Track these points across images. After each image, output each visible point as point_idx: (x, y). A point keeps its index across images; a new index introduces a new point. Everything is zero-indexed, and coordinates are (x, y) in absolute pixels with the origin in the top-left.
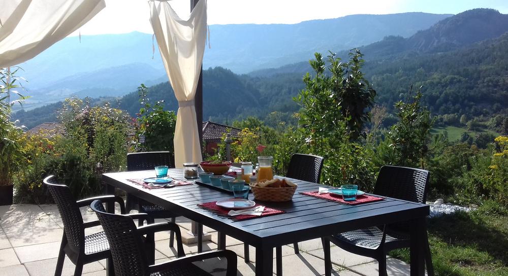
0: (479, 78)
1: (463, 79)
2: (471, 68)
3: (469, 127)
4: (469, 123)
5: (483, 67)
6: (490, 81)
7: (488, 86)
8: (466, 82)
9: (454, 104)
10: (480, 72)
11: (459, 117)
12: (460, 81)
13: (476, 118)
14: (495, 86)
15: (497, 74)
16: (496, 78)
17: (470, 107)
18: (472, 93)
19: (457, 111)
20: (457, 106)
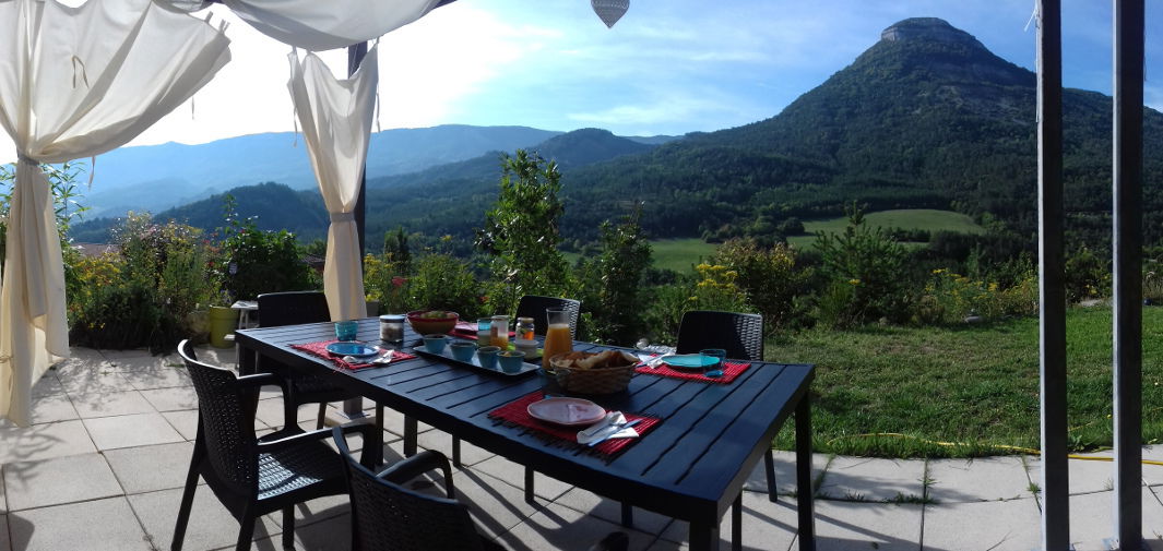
0: (592, 202)
1: (576, 202)
2: (584, 191)
3: (584, 252)
4: (584, 248)
5: (596, 190)
6: (604, 205)
7: (602, 210)
8: (580, 205)
9: (568, 228)
10: (594, 195)
11: (573, 243)
12: (573, 204)
13: (591, 243)
14: (609, 210)
15: (612, 198)
16: (611, 202)
17: (584, 231)
18: (586, 217)
19: (571, 235)
20: (571, 230)
